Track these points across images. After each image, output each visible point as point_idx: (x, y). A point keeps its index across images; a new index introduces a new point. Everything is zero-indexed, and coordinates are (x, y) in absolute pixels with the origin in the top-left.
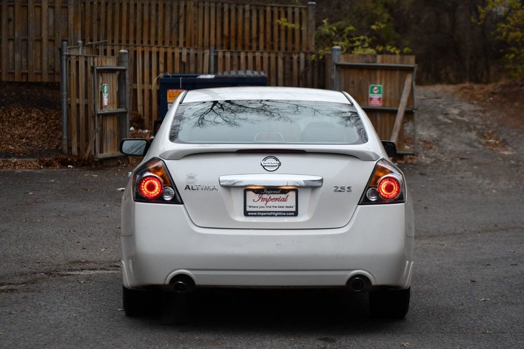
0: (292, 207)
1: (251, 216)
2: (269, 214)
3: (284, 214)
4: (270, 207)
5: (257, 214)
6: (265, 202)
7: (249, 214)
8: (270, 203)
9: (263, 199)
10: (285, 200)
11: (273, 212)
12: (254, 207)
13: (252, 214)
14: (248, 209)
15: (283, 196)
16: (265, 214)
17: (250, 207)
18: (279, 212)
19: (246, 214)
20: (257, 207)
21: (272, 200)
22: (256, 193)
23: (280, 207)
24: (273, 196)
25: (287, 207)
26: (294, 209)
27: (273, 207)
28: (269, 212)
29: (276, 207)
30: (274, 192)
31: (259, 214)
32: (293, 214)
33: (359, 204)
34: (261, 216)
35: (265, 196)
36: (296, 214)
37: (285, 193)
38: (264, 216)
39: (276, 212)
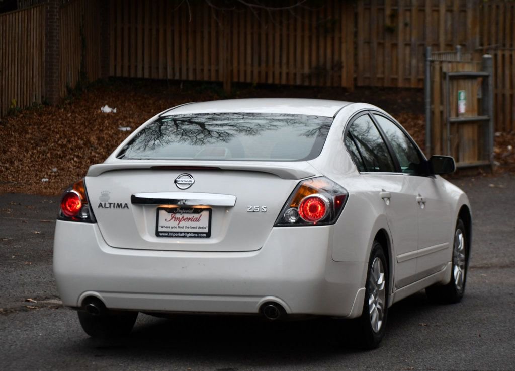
0: (205, 228)
1: (162, 236)
2: (181, 235)
3: (196, 235)
4: (183, 227)
5: (168, 235)
6: (178, 222)
7: (161, 234)
8: (183, 224)
9: (176, 219)
10: (197, 220)
11: (184, 232)
12: (167, 227)
13: (164, 234)
14: (160, 229)
15: (196, 216)
16: (176, 234)
17: (162, 227)
18: (191, 233)
19: (158, 234)
20: (170, 227)
21: (184, 220)
22: (169, 212)
23: (193, 228)
24: (186, 216)
25: (199, 228)
26: (206, 230)
27: (186, 227)
28: (181, 232)
29: (188, 227)
30: (187, 211)
31: (170, 234)
32: (205, 235)
33: (275, 225)
34: (172, 236)
35: (178, 216)
36: (208, 235)
37: (198, 213)
38: (175, 236)
39: (188, 233)
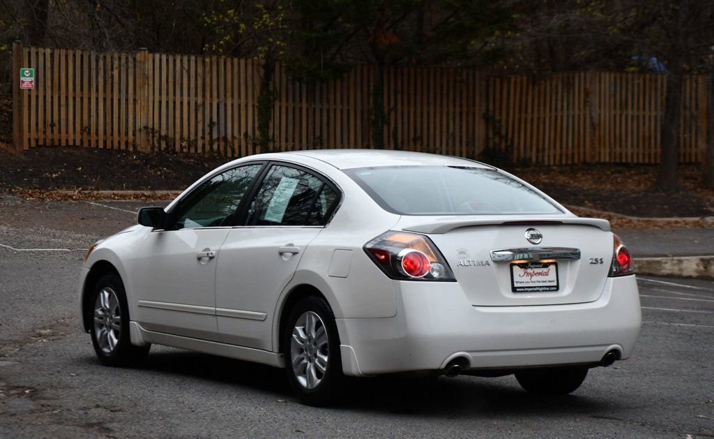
0: (554, 282)
1: (519, 291)
2: (535, 289)
3: (548, 289)
4: (535, 282)
5: (525, 290)
6: (530, 277)
7: (518, 290)
8: (535, 278)
9: (528, 274)
10: (547, 274)
11: (538, 287)
12: (521, 283)
13: (520, 290)
14: (516, 285)
15: (545, 270)
16: (531, 289)
17: (517, 282)
18: (543, 287)
19: (514, 290)
20: (524, 282)
21: (535, 274)
22: (521, 268)
23: (544, 282)
24: (537, 270)
25: (550, 281)
26: (555, 284)
27: (538, 281)
28: (535, 287)
29: (540, 282)
30: (538, 266)
31: (526, 289)
32: (555, 288)
33: (608, 276)
34: (527, 291)
35: (529, 271)
36: (557, 288)
37: (547, 267)
38: (531, 291)
39: (541, 287)
